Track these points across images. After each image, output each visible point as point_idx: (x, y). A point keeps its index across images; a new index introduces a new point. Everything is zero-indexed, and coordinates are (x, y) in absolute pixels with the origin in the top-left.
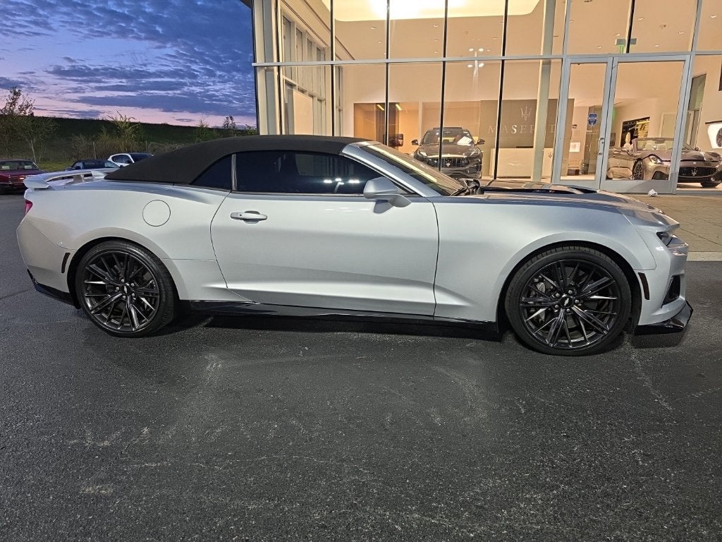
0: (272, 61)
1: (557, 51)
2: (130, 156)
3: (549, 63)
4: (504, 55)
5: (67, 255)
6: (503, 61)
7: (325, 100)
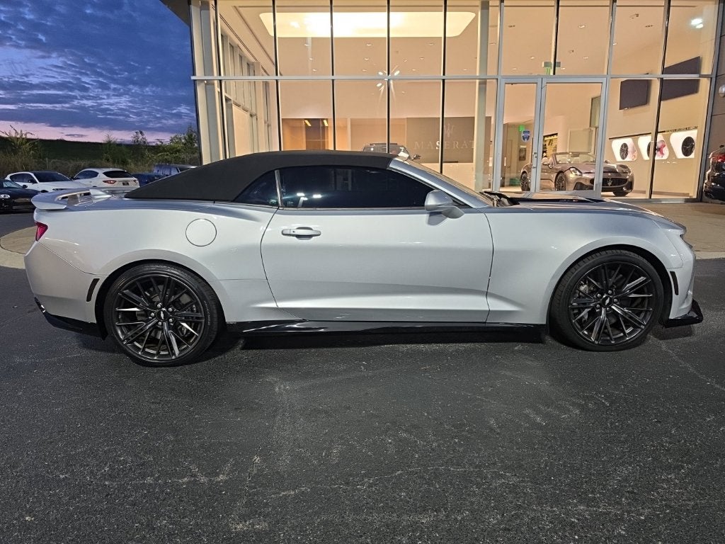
0: (213, 75)
1: (492, 72)
2: (32, 175)
3: (485, 83)
4: (444, 74)
5: (96, 281)
6: (444, 80)
7: (256, 115)
